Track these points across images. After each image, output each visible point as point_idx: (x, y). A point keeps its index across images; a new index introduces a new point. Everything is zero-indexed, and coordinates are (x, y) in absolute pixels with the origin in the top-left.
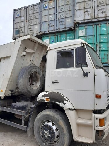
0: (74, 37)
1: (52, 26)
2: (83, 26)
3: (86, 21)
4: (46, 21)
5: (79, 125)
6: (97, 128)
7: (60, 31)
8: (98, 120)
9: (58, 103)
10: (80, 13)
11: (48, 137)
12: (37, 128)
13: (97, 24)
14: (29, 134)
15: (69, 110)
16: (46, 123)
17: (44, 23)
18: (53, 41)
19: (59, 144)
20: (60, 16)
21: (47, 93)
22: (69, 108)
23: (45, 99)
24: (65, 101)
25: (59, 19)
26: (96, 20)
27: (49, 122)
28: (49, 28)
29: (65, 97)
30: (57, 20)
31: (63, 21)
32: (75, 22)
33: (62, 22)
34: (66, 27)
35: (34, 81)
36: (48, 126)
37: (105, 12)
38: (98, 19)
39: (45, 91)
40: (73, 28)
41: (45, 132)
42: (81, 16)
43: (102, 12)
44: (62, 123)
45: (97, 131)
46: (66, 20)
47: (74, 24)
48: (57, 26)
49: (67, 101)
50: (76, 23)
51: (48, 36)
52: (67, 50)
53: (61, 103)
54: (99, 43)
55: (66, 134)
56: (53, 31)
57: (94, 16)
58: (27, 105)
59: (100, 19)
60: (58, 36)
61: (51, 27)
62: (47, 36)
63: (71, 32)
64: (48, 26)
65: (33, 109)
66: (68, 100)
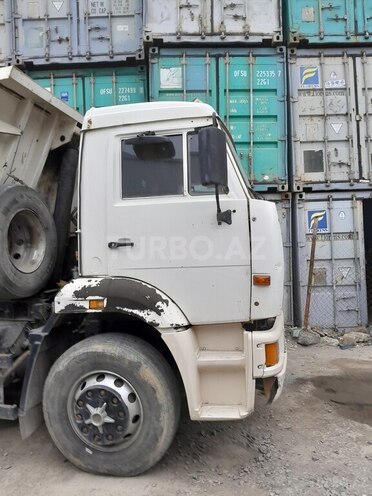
0: (142, 90)
1: (60, 41)
2: (174, 56)
3: (185, 39)
4: (36, 17)
5: (203, 371)
6: (259, 374)
7: (92, 61)
8: (262, 349)
9: (135, 312)
10: (166, 7)
11: (106, 425)
12: (56, 406)
13: (220, 56)
14: (26, 429)
15: (176, 328)
16: (92, 383)
17: (28, 24)
18: (64, 95)
19: (141, 441)
20: (90, 8)
21: (94, 283)
22: (175, 322)
23: (86, 305)
24: (159, 303)
25: (88, 18)
26: (216, 39)
27: (101, 377)
28: (48, 46)
29: (158, 292)
30: (78, 21)
31: (105, 29)
32: (148, 38)
33: (98, 29)
34: (116, 51)
35: (20, 242)
36: (100, 390)
37: (244, 19)
38: (223, 38)
39: (82, 277)
40: (140, 56)
41: (93, 410)
42: (168, 19)
43: (236, 17)
44: (150, 374)
45: (260, 382)
46: (114, 24)
47: (144, 43)
48: (81, 44)
49: (167, 302)
50: (151, 40)
51: (47, 75)
52: (158, 135)
53: (146, 312)
54: (226, 117)
55: (165, 406)
56: (66, 61)
57: (209, 24)
58: (5, 331)
59: (230, 39)
60: (87, 80)
61: (57, 44)
62: (42, 76)
63: (131, 69)
64: (45, 37)
65: (37, 343)
66: (170, 301)
